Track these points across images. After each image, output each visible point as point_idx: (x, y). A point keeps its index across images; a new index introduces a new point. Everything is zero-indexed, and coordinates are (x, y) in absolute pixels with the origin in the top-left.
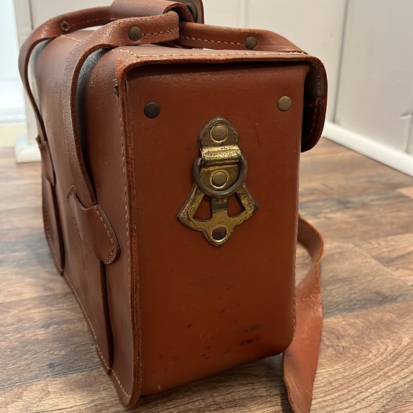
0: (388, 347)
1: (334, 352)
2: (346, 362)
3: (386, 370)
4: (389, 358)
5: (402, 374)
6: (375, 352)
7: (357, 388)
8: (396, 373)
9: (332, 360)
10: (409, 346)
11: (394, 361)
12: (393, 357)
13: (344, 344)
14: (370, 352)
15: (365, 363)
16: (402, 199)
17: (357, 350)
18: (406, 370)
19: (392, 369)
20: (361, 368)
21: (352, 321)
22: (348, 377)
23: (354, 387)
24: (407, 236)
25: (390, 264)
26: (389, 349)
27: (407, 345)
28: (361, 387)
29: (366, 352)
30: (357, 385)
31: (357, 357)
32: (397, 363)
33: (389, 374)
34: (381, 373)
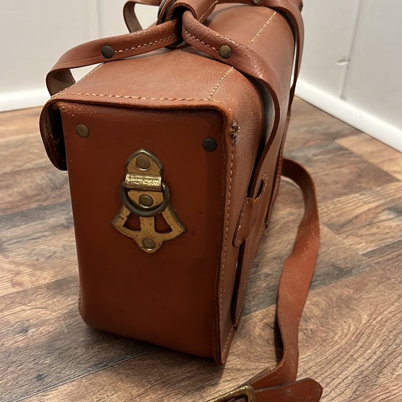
0: (350, 326)
1: (305, 337)
2: (316, 347)
3: (351, 353)
4: (353, 339)
5: (366, 355)
6: (339, 333)
7: (330, 374)
8: (361, 355)
9: (304, 345)
10: (368, 324)
11: (357, 342)
12: (356, 338)
13: (311, 327)
14: (336, 334)
15: (333, 346)
16: (341, 152)
17: (324, 332)
18: (369, 351)
19: (357, 351)
20: (330, 352)
21: (315, 299)
22: (320, 363)
23: (326, 374)
24: (351, 196)
25: (341, 231)
26: (351, 329)
27: (366, 324)
28: (333, 373)
29: (331, 334)
30: (329, 372)
31: (325, 341)
32: (360, 344)
33: (355, 356)
34: (348, 356)
